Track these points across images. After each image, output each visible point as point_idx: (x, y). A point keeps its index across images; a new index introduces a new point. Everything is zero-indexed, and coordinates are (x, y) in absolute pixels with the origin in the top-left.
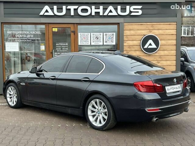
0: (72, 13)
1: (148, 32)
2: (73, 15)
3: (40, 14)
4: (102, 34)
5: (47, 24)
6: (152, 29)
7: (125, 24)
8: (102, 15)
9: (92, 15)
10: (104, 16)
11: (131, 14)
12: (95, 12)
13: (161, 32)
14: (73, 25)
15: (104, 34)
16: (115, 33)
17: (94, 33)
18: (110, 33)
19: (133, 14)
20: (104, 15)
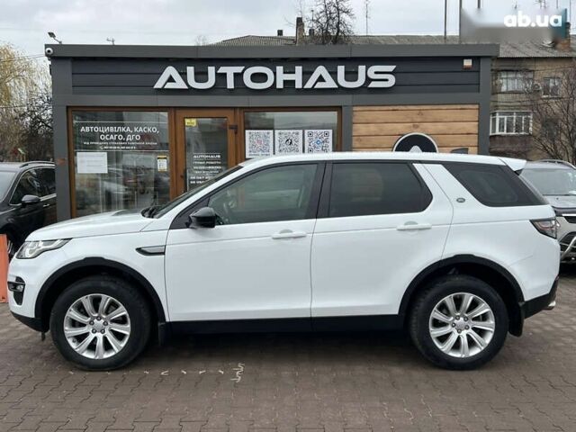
0: (230, 84)
1: (410, 127)
2: (233, 87)
3: (155, 87)
4: (301, 132)
5: (173, 110)
6: (419, 120)
7: (355, 109)
8: (301, 87)
9: (278, 87)
10: (304, 91)
11: (370, 86)
12: (285, 81)
13: (440, 127)
14: (233, 111)
15: (306, 131)
16: (331, 131)
17: (282, 131)
18: (318, 131)
19: (373, 85)
20: (305, 87)
